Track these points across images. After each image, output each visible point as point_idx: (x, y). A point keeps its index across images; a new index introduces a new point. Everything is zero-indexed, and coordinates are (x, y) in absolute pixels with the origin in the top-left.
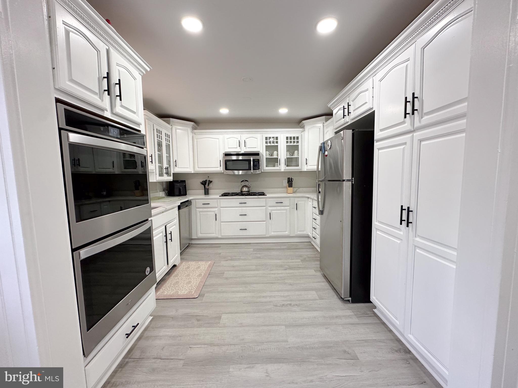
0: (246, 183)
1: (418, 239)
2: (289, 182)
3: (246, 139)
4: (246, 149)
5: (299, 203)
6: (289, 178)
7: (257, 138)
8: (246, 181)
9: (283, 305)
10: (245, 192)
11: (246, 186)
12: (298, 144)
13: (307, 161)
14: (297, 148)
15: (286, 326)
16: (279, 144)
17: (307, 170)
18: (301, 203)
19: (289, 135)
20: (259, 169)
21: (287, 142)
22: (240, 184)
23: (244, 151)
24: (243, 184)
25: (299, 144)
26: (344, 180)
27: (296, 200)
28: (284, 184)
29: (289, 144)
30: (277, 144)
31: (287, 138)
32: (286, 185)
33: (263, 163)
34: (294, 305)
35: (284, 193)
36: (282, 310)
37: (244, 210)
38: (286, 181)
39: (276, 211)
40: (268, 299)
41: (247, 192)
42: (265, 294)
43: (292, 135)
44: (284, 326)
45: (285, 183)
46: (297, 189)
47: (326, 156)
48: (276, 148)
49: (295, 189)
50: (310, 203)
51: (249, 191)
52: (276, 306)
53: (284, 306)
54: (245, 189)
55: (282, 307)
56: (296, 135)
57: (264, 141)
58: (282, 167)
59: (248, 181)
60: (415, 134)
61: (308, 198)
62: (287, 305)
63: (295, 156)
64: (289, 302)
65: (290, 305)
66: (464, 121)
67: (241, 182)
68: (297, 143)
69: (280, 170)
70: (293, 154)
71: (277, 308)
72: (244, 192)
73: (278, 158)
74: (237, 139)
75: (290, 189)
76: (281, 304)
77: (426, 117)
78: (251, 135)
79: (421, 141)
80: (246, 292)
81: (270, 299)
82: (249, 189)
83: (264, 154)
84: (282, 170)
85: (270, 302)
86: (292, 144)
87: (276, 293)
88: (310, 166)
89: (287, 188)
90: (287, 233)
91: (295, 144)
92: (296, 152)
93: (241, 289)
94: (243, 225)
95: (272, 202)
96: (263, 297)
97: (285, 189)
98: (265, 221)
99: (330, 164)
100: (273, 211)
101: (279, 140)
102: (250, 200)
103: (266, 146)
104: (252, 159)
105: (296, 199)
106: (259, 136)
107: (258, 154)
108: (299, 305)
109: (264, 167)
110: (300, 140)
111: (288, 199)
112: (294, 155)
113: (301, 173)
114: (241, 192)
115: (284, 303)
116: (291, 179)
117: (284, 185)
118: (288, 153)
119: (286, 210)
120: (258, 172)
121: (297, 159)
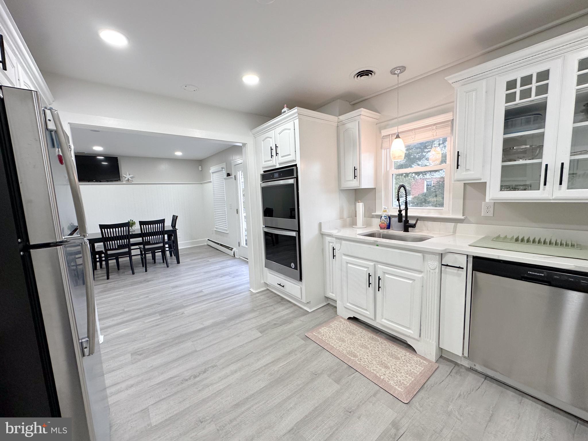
9: (205, 372)
15: (196, 351)
34: (190, 378)
36: (204, 365)
40: (228, 370)
42: (238, 375)
44: (197, 350)
52: (213, 367)
53: (203, 371)
55: (205, 369)
62: (200, 374)
64: (198, 379)
65: (195, 377)
71: (212, 365)
76: (207, 372)
80: (264, 368)
81: (226, 373)
85: (223, 368)
87: (221, 387)
93: (276, 368)
96: (236, 372)
108: (183, 382)
115: (205, 374)
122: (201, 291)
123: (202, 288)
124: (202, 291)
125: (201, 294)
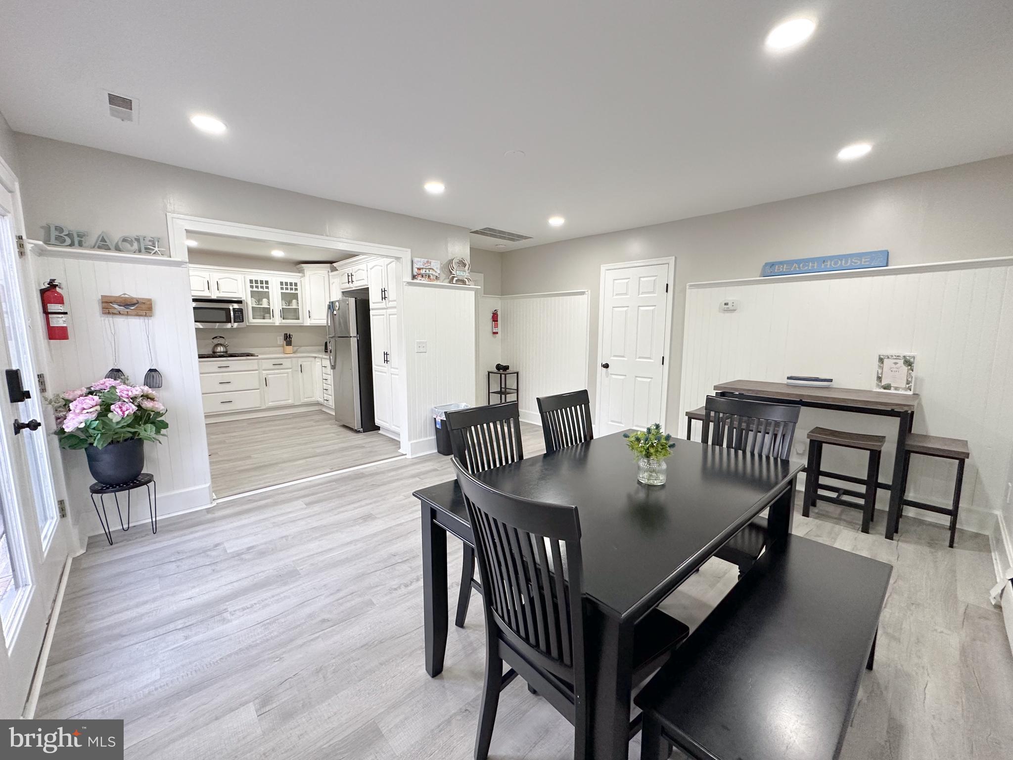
0: (221, 341)
1: (392, 370)
2: (287, 339)
3: (219, 279)
4: (220, 293)
5: (304, 364)
6: (287, 334)
7: (236, 280)
8: (221, 337)
10: (221, 352)
11: (221, 345)
12: (296, 292)
13: (311, 314)
14: (295, 296)
16: (270, 290)
17: (310, 324)
18: (306, 364)
19: (284, 280)
20: (243, 321)
21: (282, 289)
22: (210, 341)
23: (216, 296)
24: (216, 341)
25: (299, 292)
26: (351, 337)
27: (300, 361)
28: (278, 341)
29: (284, 291)
30: (267, 290)
31: (282, 283)
32: (282, 343)
33: (249, 314)
35: (280, 353)
37: (226, 377)
38: (282, 338)
39: (273, 376)
41: (223, 352)
43: (289, 281)
45: (281, 340)
46: (298, 349)
47: (335, 315)
48: (266, 295)
49: (295, 348)
50: (318, 363)
51: (226, 352)
54: (220, 349)
56: (293, 281)
57: (248, 284)
58: (277, 320)
59: (223, 338)
60: (388, 311)
61: (315, 357)
63: (294, 305)
66: (395, 310)
67: (213, 339)
68: (295, 290)
69: (274, 323)
70: (290, 303)
72: (219, 352)
73: (269, 308)
74: (204, 278)
75: (289, 348)
77: (390, 303)
78: (227, 275)
79: (390, 315)
82: (227, 349)
83: (250, 303)
84: (277, 324)
86: (289, 291)
88: (314, 319)
89: (283, 347)
90: (290, 402)
91: (293, 291)
92: (294, 301)
94: (227, 397)
95: (268, 364)
97: (280, 348)
98: (258, 389)
99: (340, 324)
100: (270, 376)
101: (269, 285)
102: (233, 363)
103: (251, 291)
104: (231, 308)
105: (300, 359)
106: (240, 277)
107: (239, 302)
109: (250, 319)
110: (299, 287)
111: (290, 359)
112: (291, 305)
113: (302, 328)
114: (214, 352)
116: (290, 335)
117: (279, 343)
118: (284, 302)
119: (287, 373)
120: (242, 325)
121: (296, 311)
122: (308, 504)
123: (307, 511)
124: (306, 505)
125: (307, 499)
